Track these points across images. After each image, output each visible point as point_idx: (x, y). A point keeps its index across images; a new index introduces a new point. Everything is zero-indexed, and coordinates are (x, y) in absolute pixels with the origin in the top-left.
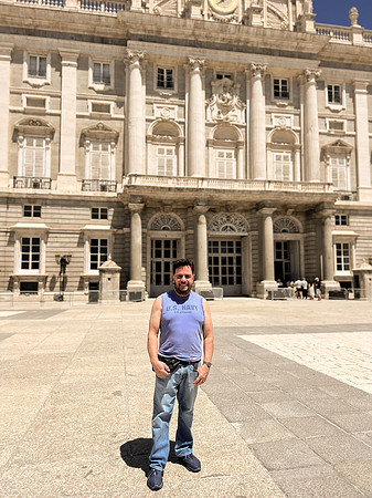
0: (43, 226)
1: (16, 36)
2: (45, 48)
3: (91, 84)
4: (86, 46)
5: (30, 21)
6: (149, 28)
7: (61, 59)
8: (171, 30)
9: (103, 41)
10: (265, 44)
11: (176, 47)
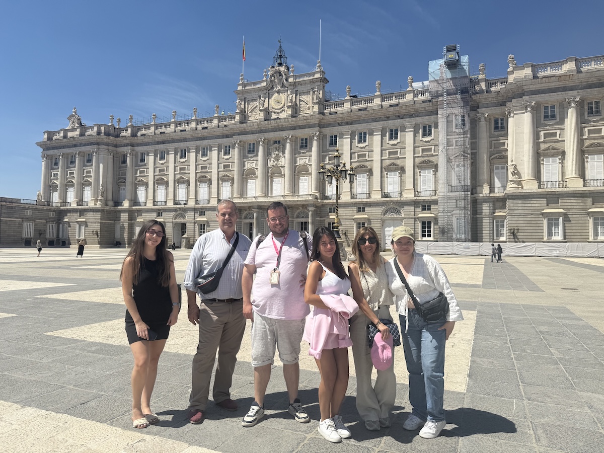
0: (206, 219)
1: (197, 142)
2: (207, 144)
3: (223, 157)
4: (220, 141)
5: (200, 135)
6: (240, 129)
7: (212, 147)
8: (249, 128)
9: (227, 136)
10: (291, 124)
11: (252, 135)
